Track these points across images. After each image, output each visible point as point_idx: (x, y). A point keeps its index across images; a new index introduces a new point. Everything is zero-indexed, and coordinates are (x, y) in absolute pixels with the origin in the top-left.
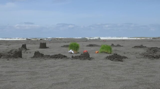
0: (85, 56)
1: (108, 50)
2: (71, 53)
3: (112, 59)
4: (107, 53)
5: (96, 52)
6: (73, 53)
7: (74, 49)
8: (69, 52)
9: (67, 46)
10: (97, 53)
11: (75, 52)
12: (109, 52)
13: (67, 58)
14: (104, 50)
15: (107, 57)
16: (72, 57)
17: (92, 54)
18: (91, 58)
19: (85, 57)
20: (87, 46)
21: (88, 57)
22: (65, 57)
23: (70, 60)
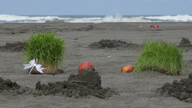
0: (85, 84)
1: (168, 60)
2: (35, 72)
3: (184, 94)
4: (163, 72)
5: (126, 68)
6: (39, 73)
7: (44, 58)
8: (27, 67)
9: (18, 47)
10: (128, 72)
11: (49, 69)
12: (173, 67)
13: (20, 91)
14: (154, 62)
15: (163, 88)
16: (39, 86)
17: (111, 75)
18: (105, 91)
19: (85, 87)
20: (94, 46)
21: (97, 85)
22: (11, 85)
23: (31, 98)
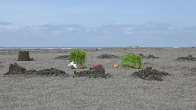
0: (97, 72)
1: (135, 62)
2: (73, 68)
3: (144, 76)
4: (133, 67)
5: (115, 66)
6: (75, 68)
7: (77, 61)
8: (69, 65)
9: (65, 57)
10: (117, 67)
11: (79, 66)
12: (137, 65)
13: (67, 75)
14: (128, 63)
15: (134, 74)
16: (75, 73)
17: (109, 69)
18: (107, 75)
19: (97, 73)
20: (99, 57)
21: (103, 72)
22: (62, 72)
23: (72, 78)
